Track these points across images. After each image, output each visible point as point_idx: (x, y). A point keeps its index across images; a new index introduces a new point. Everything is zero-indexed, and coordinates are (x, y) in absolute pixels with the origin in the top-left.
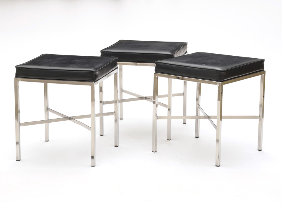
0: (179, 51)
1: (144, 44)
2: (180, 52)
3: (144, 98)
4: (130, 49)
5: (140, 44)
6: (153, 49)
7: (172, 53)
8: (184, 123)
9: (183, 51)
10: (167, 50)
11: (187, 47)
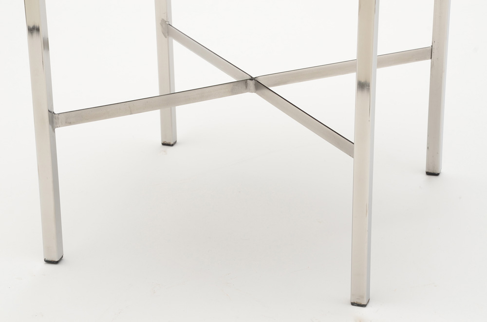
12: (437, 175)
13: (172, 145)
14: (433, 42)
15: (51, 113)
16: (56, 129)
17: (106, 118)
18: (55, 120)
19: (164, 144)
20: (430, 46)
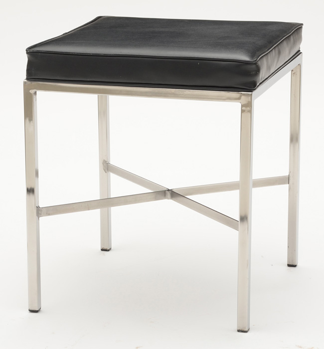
0: (277, 49)
1: (167, 30)
2: (279, 53)
3: (168, 194)
4: (121, 45)
5: (157, 30)
6: (194, 45)
7: (252, 56)
8: (289, 265)
9: (287, 51)
10: (239, 47)
11: (299, 39)
12: (295, 266)
13: (108, 250)
14: (290, 172)
15: (38, 207)
16: (40, 218)
17: (72, 212)
18: (39, 212)
19: (102, 250)
20: (288, 175)
